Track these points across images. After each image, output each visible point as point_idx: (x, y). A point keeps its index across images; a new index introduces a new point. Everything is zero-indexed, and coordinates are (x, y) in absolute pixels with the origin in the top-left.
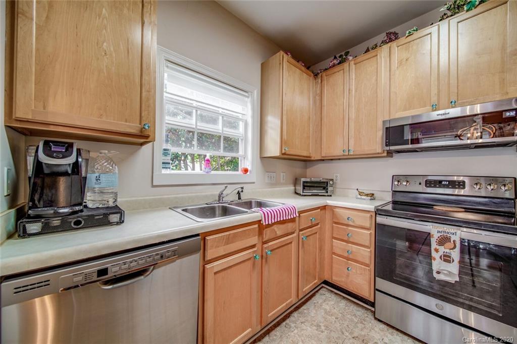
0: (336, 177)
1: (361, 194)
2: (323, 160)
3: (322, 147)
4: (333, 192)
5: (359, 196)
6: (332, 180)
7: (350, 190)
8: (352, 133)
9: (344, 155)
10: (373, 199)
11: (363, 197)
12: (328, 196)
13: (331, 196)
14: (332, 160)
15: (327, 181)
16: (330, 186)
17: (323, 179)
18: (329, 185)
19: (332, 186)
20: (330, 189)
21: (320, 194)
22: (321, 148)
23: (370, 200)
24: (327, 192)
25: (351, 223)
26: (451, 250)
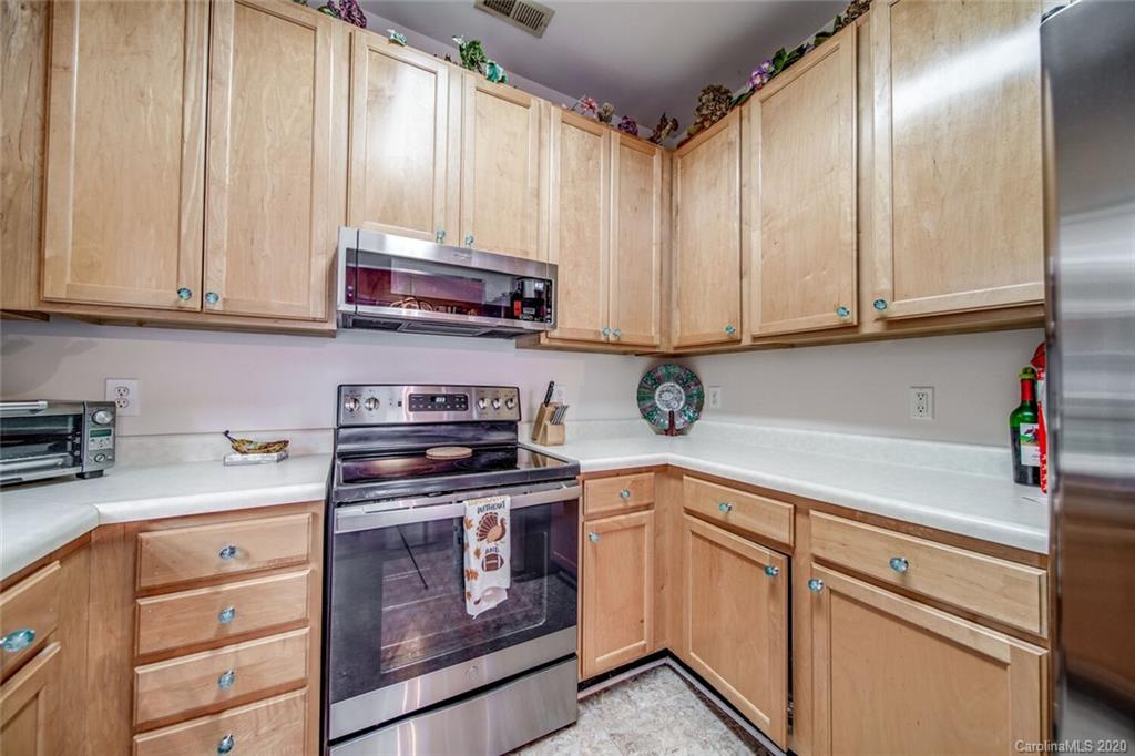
0: (123, 391)
1: (244, 448)
2: (45, 317)
3: (48, 253)
4: (110, 456)
5: (238, 457)
6: (110, 406)
7: (191, 440)
8: (220, 233)
9: (181, 310)
10: (284, 458)
11: (251, 457)
12: (81, 476)
13: (99, 474)
14: (99, 321)
15: (80, 410)
16: (94, 434)
17: (52, 404)
18: (88, 428)
19: (108, 433)
20: (92, 445)
21: (26, 477)
22: (41, 261)
23: (278, 461)
24: (78, 461)
25: (234, 566)
26: (498, 542)
